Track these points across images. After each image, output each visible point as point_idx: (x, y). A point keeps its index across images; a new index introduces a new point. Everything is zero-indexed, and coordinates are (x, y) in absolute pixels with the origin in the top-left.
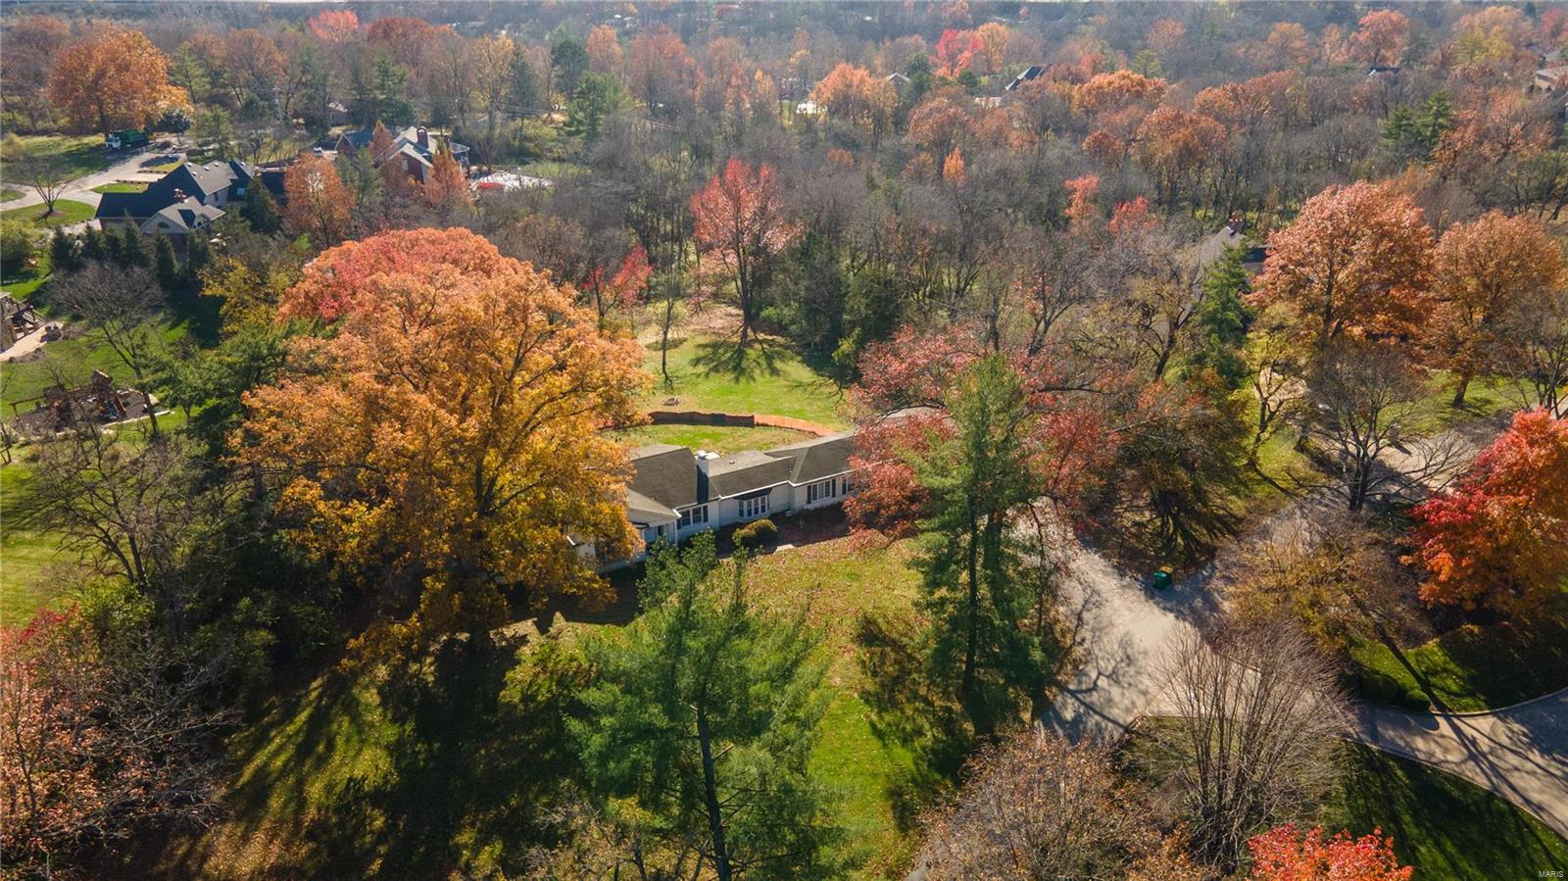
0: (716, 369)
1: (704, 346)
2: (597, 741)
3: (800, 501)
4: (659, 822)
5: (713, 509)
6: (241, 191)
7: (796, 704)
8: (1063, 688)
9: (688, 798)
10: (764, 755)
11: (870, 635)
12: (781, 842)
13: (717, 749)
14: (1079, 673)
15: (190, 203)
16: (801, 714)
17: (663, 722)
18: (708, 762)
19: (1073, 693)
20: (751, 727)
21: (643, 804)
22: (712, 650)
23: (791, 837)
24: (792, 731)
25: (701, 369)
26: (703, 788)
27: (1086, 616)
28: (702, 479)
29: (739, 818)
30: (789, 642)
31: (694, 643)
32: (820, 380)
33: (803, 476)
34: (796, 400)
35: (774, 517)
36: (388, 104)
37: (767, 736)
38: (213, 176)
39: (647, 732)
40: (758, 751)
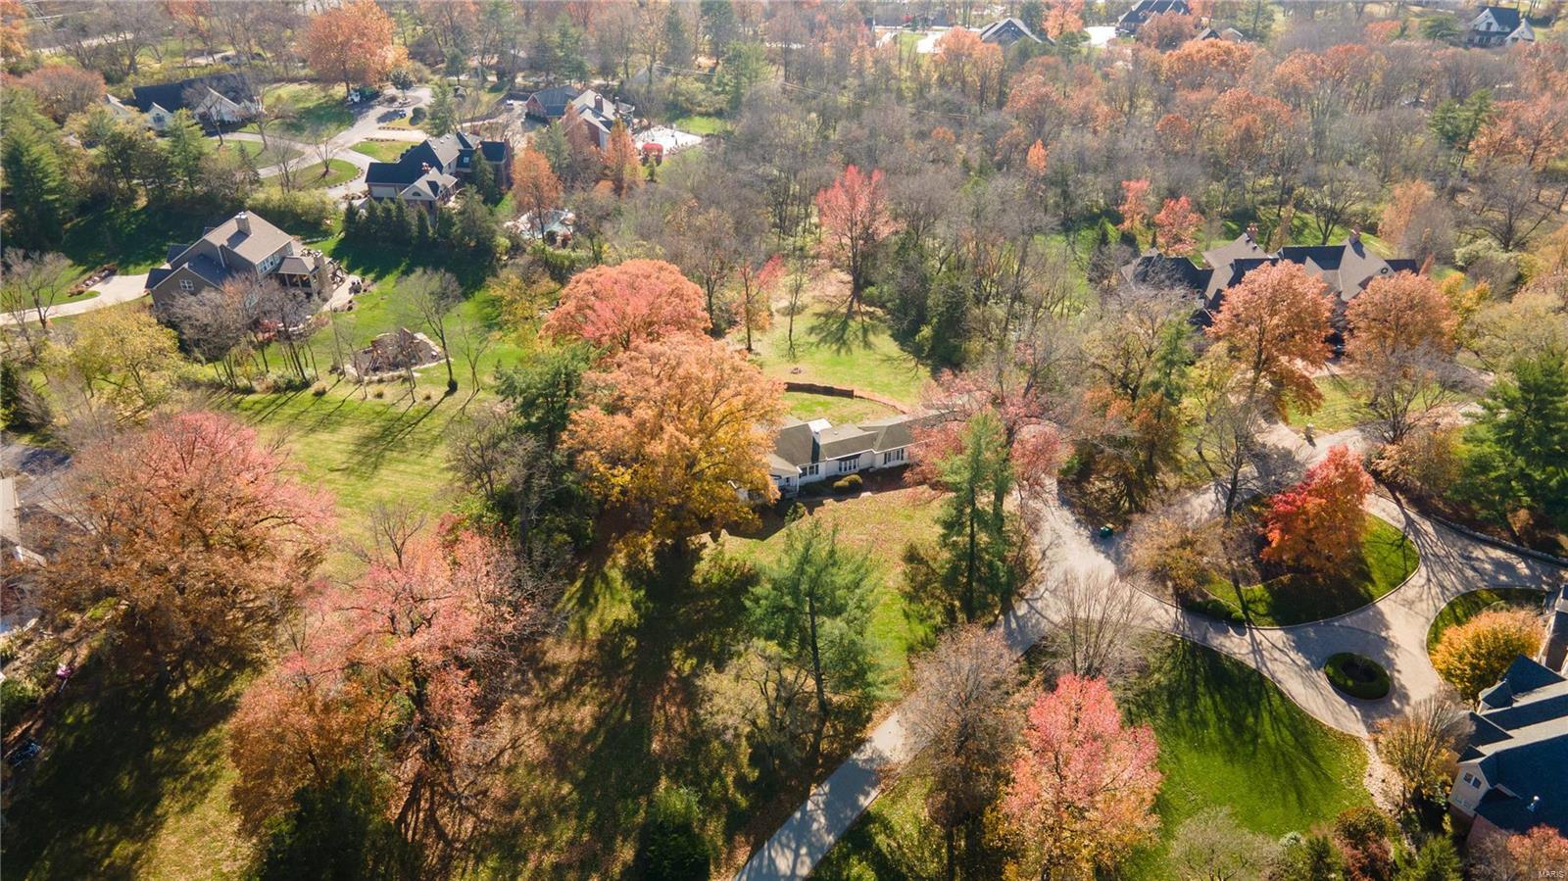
0: (823, 340)
1: (819, 315)
2: (759, 612)
3: (879, 463)
4: (786, 655)
5: (822, 467)
6: (466, 160)
7: (862, 599)
8: (1022, 596)
9: (803, 643)
10: (843, 625)
11: (912, 557)
12: (849, 669)
13: (818, 620)
14: (1034, 589)
15: (433, 174)
16: (864, 604)
17: (791, 604)
18: (813, 626)
19: (1027, 601)
20: (836, 611)
21: (779, 645)
22: (819, 573)
23: (854, 667)
24: (858, 613)
25: (813, 338)
26: (810, 640)
27: (1049, 553)
28: (816, 447)
29: (827, 655)
30: (858, 569)
31: (810, 570)
32: (905, 355)
33: (882, 447)
34: (883, 374)
35: (862, 473)
36: (567, 59)
37: (845, 615)
38: (446, 149)
39: (782, 609)
40: (839, 622)
